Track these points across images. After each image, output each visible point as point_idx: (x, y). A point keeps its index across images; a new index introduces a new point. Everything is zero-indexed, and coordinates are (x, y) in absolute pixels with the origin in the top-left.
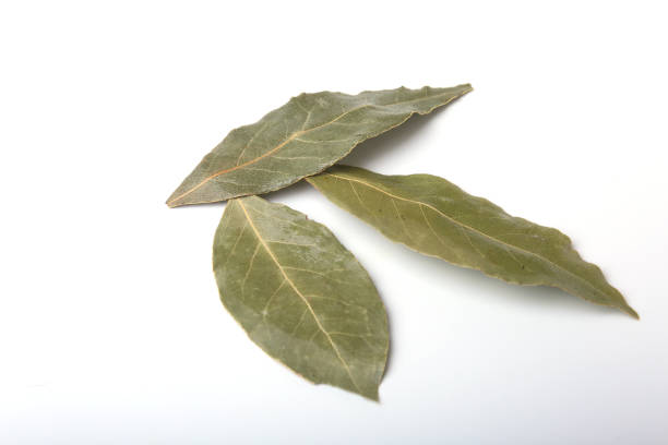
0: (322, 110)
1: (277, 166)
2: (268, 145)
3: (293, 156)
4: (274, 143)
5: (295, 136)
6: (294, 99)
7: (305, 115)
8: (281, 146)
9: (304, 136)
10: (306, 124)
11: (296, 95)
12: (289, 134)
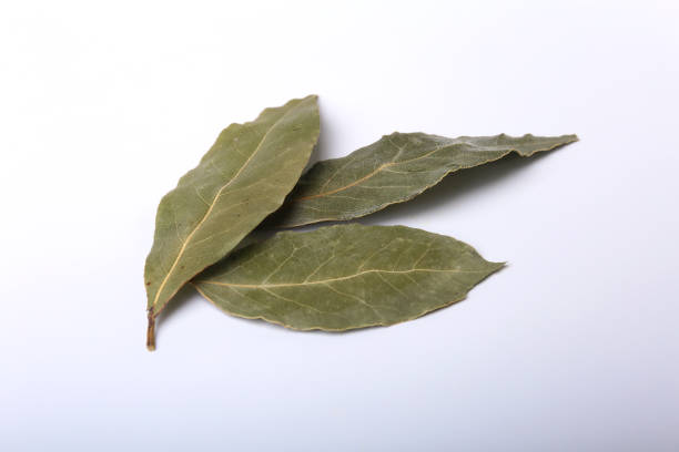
0: (414, 147)
1: (361, 194)
2: (355, 176)
3: (380, 185)
4: (361, 174)
5: (384, 167)
6: (385, 138)
7: (396, 150)
8: (368, 177)
9: (394, 167)
10: (396, 158)
11: (389, 133)
12: (378, 166)
